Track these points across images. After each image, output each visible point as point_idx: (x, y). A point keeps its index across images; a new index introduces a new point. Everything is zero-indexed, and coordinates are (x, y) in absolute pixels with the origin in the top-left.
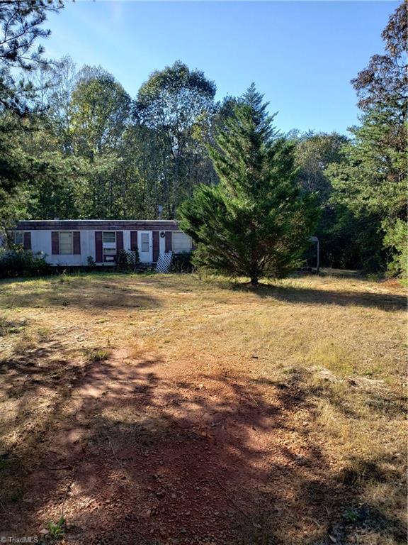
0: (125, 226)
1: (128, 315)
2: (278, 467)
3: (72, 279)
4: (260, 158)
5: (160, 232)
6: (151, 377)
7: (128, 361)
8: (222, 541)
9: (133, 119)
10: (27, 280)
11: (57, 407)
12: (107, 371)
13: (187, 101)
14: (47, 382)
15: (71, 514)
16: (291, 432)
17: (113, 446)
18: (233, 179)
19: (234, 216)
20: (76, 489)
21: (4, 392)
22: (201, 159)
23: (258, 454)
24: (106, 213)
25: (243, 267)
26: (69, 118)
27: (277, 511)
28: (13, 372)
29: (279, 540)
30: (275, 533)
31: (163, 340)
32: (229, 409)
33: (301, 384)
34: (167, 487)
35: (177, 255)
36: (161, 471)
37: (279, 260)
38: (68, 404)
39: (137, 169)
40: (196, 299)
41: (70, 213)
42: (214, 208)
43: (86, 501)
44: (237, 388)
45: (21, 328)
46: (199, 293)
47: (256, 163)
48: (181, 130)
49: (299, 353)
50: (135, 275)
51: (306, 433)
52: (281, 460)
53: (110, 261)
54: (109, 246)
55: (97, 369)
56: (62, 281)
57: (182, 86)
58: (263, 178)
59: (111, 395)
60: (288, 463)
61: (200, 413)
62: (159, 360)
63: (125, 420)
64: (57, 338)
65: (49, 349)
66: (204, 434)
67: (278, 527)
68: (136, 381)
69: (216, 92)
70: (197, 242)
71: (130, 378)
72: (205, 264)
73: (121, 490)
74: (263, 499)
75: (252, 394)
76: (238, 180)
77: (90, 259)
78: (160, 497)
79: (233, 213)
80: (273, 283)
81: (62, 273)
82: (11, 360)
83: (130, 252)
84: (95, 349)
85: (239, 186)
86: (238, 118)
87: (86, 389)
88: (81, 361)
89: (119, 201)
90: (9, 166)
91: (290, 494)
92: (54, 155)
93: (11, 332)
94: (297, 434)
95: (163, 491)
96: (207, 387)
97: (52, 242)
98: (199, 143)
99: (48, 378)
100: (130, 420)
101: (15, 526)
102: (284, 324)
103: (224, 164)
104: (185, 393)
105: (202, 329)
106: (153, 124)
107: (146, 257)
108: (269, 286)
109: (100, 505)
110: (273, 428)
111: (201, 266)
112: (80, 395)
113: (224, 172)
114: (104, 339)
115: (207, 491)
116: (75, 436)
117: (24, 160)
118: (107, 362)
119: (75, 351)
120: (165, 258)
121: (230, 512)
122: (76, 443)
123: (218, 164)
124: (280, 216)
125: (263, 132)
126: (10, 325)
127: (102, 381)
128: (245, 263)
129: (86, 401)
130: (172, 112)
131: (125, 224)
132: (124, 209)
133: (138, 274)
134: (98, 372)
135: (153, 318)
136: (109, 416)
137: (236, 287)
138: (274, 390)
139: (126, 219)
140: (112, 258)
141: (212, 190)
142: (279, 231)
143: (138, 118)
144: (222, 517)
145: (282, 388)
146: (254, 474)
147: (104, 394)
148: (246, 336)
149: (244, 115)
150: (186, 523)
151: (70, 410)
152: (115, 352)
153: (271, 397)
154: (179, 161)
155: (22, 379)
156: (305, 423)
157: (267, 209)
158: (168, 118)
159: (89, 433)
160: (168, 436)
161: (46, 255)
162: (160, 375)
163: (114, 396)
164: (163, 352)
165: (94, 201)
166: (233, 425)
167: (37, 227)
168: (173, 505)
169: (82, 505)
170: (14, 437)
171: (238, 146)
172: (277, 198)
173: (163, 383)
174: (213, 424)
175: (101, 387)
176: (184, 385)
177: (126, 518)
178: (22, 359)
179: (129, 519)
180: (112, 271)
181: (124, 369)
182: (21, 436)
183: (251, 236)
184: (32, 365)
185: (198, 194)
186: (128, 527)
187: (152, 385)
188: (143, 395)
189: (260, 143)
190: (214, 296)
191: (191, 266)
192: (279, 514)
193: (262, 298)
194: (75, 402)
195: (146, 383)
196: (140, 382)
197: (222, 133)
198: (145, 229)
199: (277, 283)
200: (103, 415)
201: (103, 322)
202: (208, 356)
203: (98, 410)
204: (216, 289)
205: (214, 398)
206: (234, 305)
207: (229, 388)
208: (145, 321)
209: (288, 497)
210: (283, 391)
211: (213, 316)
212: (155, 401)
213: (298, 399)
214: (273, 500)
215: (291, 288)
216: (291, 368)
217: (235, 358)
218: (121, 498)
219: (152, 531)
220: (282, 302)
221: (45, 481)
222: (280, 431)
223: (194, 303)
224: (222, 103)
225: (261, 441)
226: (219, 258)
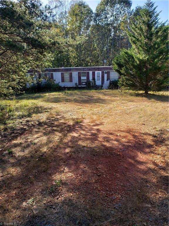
0: (90, 70)
1: (90, 106)
2: (150, 169)
3: (69, 92)
4: (152, 35)
5: (105, 71)
6: (98, 130)
7: (89, 124)
8: (123, 195)
9: (94, 21)
10: (52, 92)
11: (61, 140)
12: (81, 127)
13: (118, 10)
14: (58, 130)
15: (64, 178)
16: (157, 155)
17: (82, 155)
18: (138, 45)
19: (138, 62)
20: (66, 169)
21: (42, 133)
22: (124, 38)
23: (141, 163)
24: (83, 64)
25: (142, 86)
26: (67, 23)
27: (148, 186)
28: (46, 126)
29: (148, 197)
30: (146, 194)
31: (104, 116)
32: (130, 144)
33: (164, 136)
34: (102, 173)
35: (112, 81)
36: (100, 166)
37: (158, 83)
38: (65, 139)
39: (96, 44)
40: (119, 100)
41: (68, 65)
42: (129, 60)
43: (70, 174)
44: (134, 136)
45: (49, 110)
46: (121, 97)
47: (149, 37)
48: (115, 25)
49: (164, 123)
50: (94, 91)
51: (164, 156)
52: (152, 166)
53: (84, 85)
54: (84, 78)
55: (77, 126)
56: (65, 93)
57: (116, 3)
58: (152, 44)
59: (82, 136)
60: (155, 168)
61: (117, 145)
62: (101, 124)
63: (87, 146)
64: (63, 114)
65: (60, 118)
66: (119, 153)
67: (148, 192)
68: (92, 131)
69: (132, 4)
70: (121, 75)
71: (90, 130)
72: (124, 85)
73: (83, 172)
74: (142, 181)
75: (141, 139)
76: (140, 46)
77: (76, 84)
78: (99, 176)
79: (137, 61)
80: (155, 93)
81: (65, 90)
82: (45, 122)
83: (92, 81)
84: (77, 119)
85: (141, 49)
86: (142, 15)
87: (72, 133)
88: (71, 123)
89: (88, 59)
90: (41, 43)
91: (154, 180)
92: (59, 38)
93: (46, 112)
94: (160, 156)
95: (100, 173)
96: (121, 135)
97: (61, 77)
98: (123, 31)
99: (59, 129)
100: (89, 146)
101: (44, 180)
102: (158, 110)
103: (134, 38)
104: (112, 137)
105: (121, 112)
106: (103, 23)
107: (98, 83)
108: (153, 95)
109: (75, 176)
110: (149, 153)
111: (122, 86)
112: (70, 135)
113: (134, 43)
114: (80, 115)
115: (118, 175)
116: (67, 150)
117: (48, 41)
118: (81, 124)
119: (69, 119)
120: (107, 83)
121: (127, 184)
122: (67, 153)
123: (131, 39)
124: (160, 62)
125: (153, 22)
126: (45, 109)
127: (79, 131)
128: (143, 84)
129: (72, 138)
130: (111, 17)
131: (90, 68)
132: (90, 62)
133: (95, 90)
134: (77, 127)
135: (100, 108)
136: (81, 144)
137: (138, 95)
138: (151, 138)
139: (91, 66)
140: (85, 84)
141: (128, 51)
142: (159, 69)
143: (96, 21)
144: (124, 186)
145: (155, 137)
146: (139, 171)
147: (79, 135)
148: (140, 115)
149: (145, 13)
150: (108, 187)
151: (66, 141)
152: (84, 120)
153: (149, 140)
154: (114, 39)
155: (49, 129)
156: (164, 152)
157: (154, 59)
158: (109, 20)
159: (73, 150)
160: (104, 153)
161: (59, 82)
162: (102, 129)
163: (83, 136)
164: (104, 121)
165: (78, 59)
166: (132, 151)
167: (55, 71)
168: (104, 179)
169: (69, 176)
170: (45, 149)
171: (141, 29)
172: (159, 53)
173: (103, 133)
174: (123, 150)
175: (78, 133)
176: (111, 134)
177: (85, 182)
178: (49, 122)
179: (86, 182)
180: (85, 89)
181: (87, 127)
182: (47, 149)
183: (146, 72)
184: (53, 124)
185: (122, 53)
186: (85, 185)
187: (98, 133)
188: (94, 137)
189: (152, 27)
190: (127, 99)
191: (118, 86)
192: (149, 187)
193: (149, 100)
194: (68, 138)
195: (96, 132)
196: (93, 132)
197: (134, 24)
198: (99, 70)
199: (157, 93)
200: (78, 143)
201: (80, 109)
202: (123, 123)
203: (77, 141)
204: (128, 96)
205: (124, 140)
206: (136, 103)
207: (131, 136)
208: (97, 109)
209: (153, 181)
210: (155, 138)
211: (126, 107)
212: (99, 139)
213: (162, 142)
214: (147, 182)
215: (164, 95)
216: (160, 129)
217: (135, 124)
218: (83, 175)
219: (95, 188)
220: (158, 102)
221: (55, 166)
222: (152, 155)
223: (118, 102)
224: (134, 10)
225: (143, 158)
226: (131, 82)
